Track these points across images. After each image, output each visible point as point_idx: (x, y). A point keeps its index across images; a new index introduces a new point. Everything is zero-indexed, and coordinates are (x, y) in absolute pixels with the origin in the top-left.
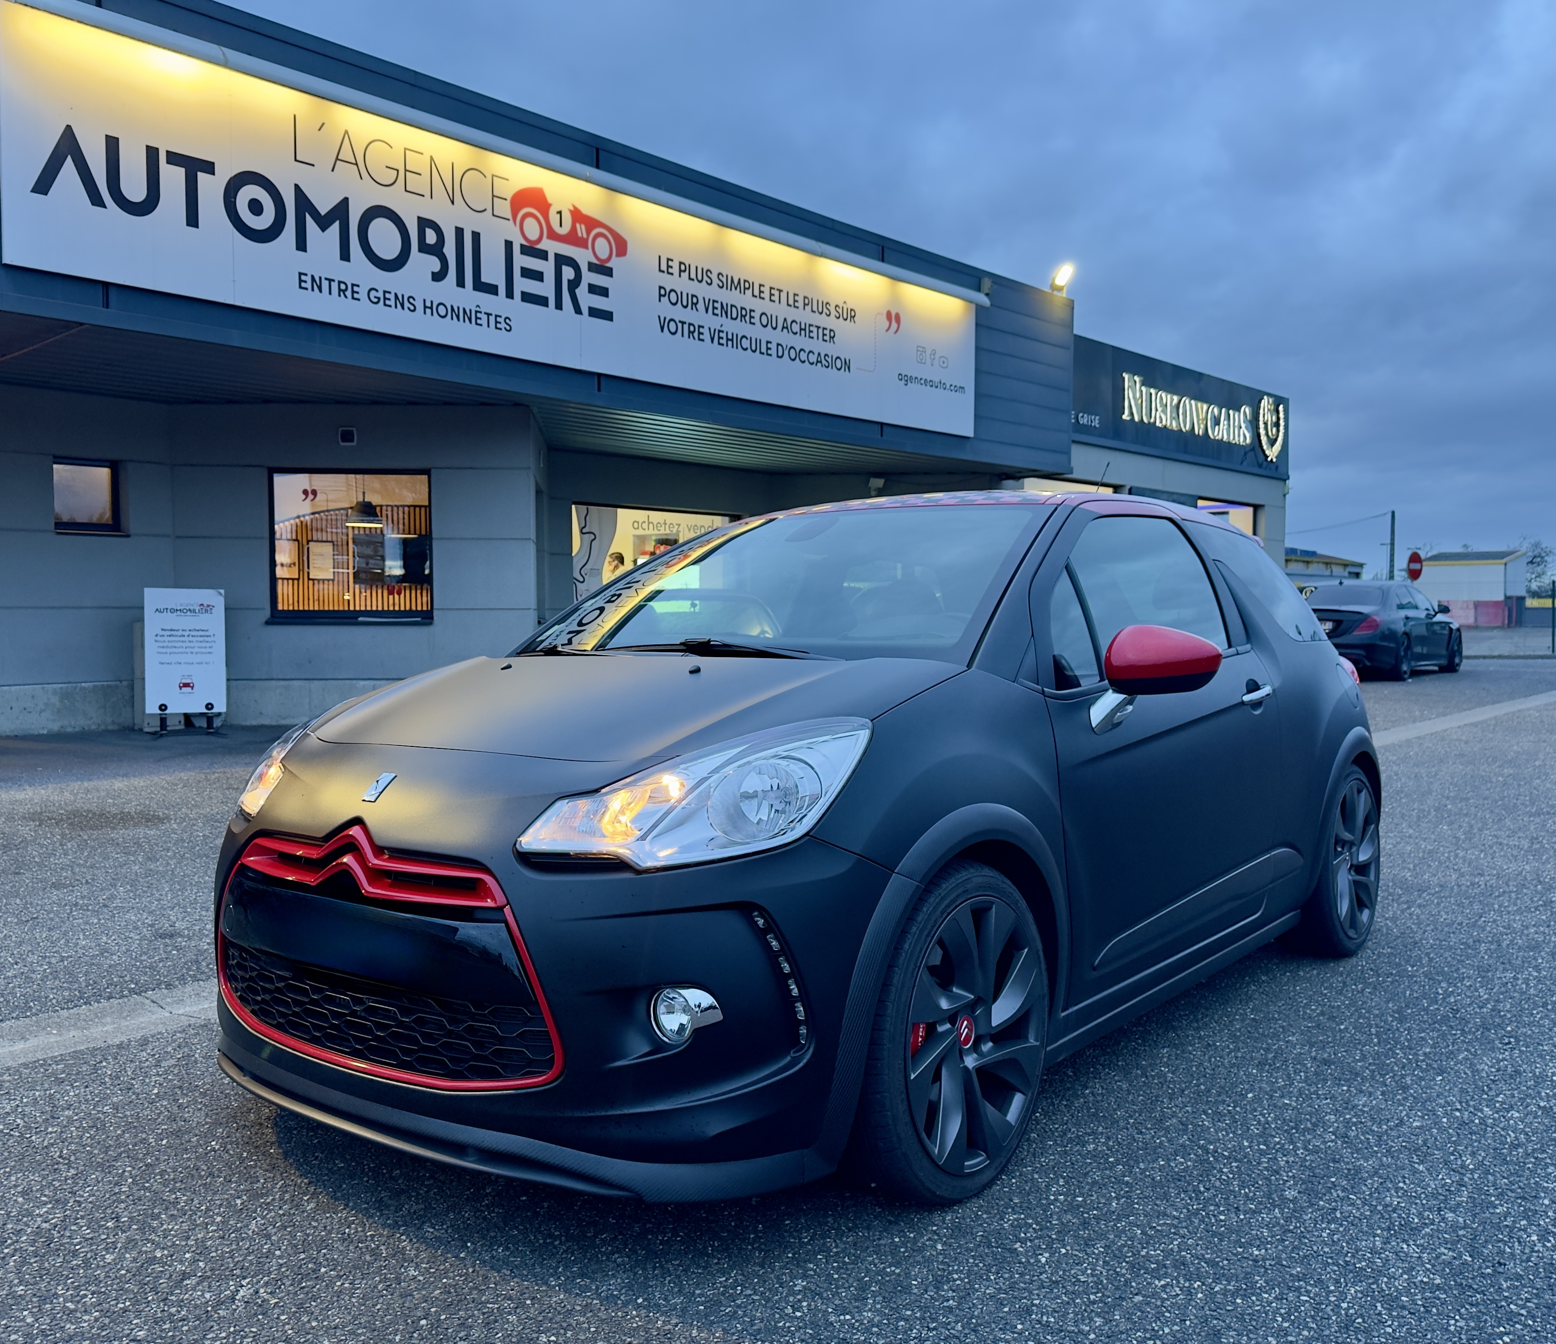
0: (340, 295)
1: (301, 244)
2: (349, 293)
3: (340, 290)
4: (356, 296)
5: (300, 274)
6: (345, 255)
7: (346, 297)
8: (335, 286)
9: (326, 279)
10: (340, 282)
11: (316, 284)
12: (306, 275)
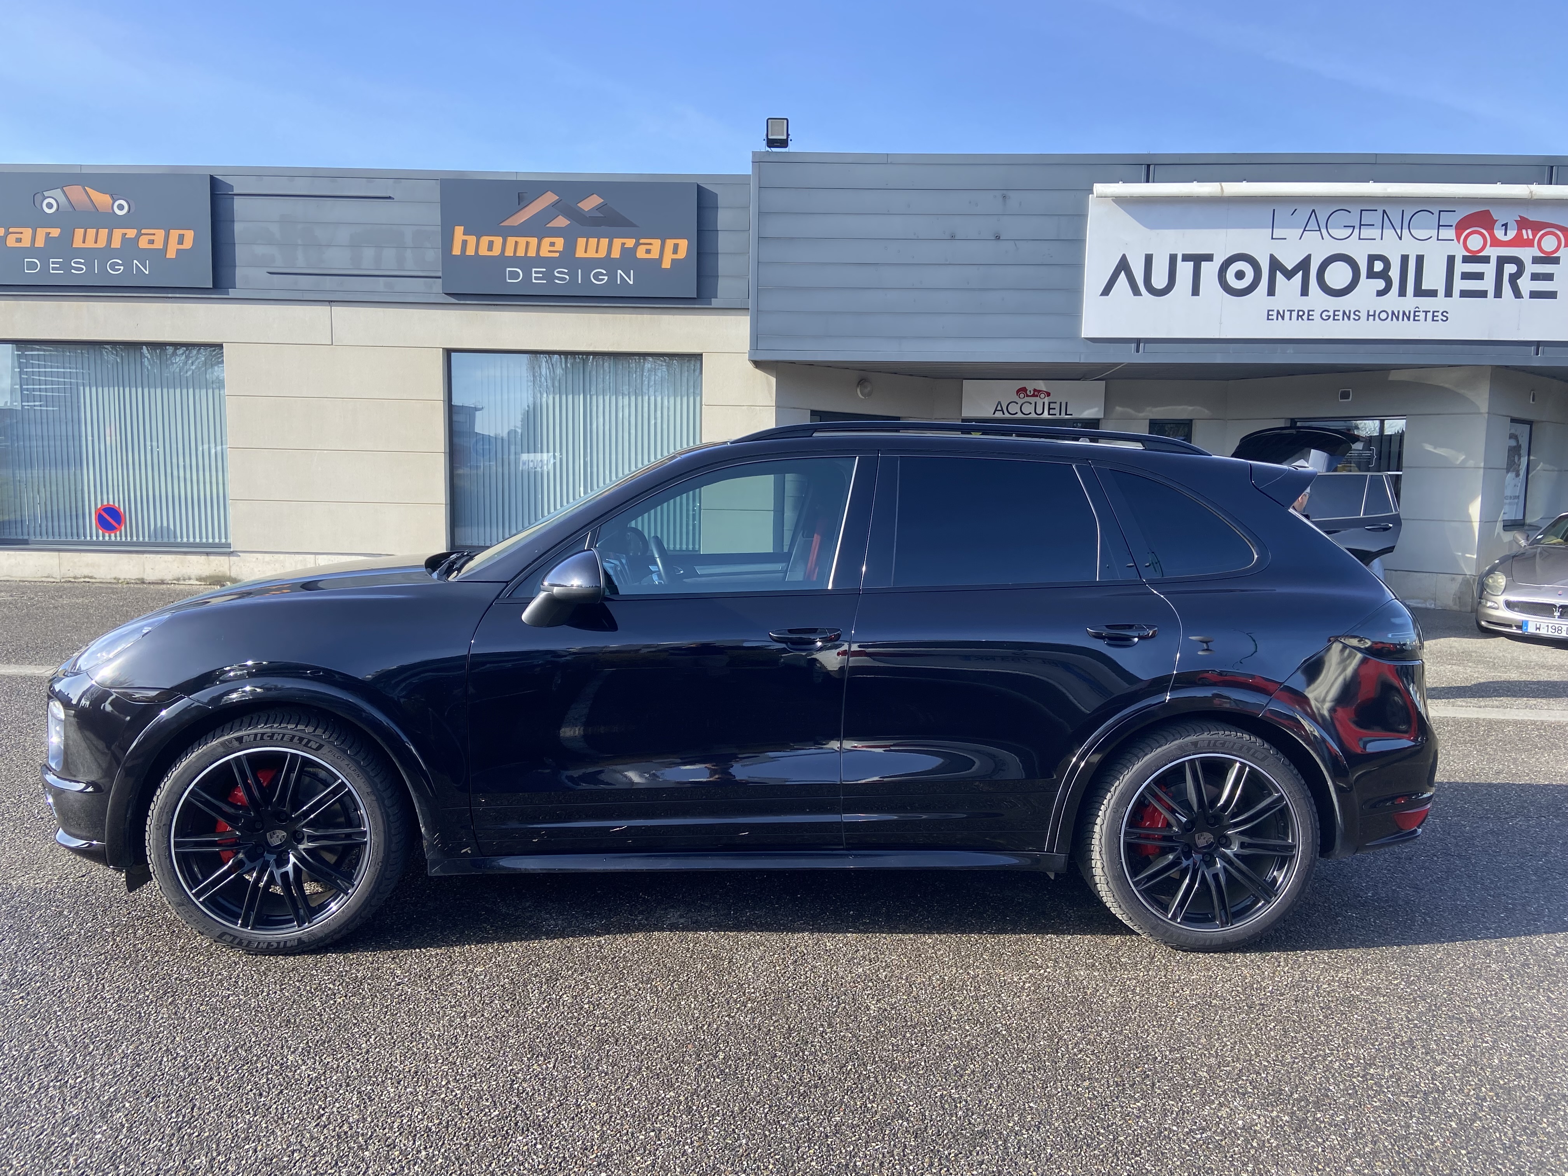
0: (1298, 319)
1: (1272, 292)
2: (1305, 317)
3: (1298, 316)
4: (1310, 317)
5: (1269, 311)
6: (1305, 292)
7: (1303, 319)
9: (1288, 311)
11: (1280, 315)
12: (1273, 311)
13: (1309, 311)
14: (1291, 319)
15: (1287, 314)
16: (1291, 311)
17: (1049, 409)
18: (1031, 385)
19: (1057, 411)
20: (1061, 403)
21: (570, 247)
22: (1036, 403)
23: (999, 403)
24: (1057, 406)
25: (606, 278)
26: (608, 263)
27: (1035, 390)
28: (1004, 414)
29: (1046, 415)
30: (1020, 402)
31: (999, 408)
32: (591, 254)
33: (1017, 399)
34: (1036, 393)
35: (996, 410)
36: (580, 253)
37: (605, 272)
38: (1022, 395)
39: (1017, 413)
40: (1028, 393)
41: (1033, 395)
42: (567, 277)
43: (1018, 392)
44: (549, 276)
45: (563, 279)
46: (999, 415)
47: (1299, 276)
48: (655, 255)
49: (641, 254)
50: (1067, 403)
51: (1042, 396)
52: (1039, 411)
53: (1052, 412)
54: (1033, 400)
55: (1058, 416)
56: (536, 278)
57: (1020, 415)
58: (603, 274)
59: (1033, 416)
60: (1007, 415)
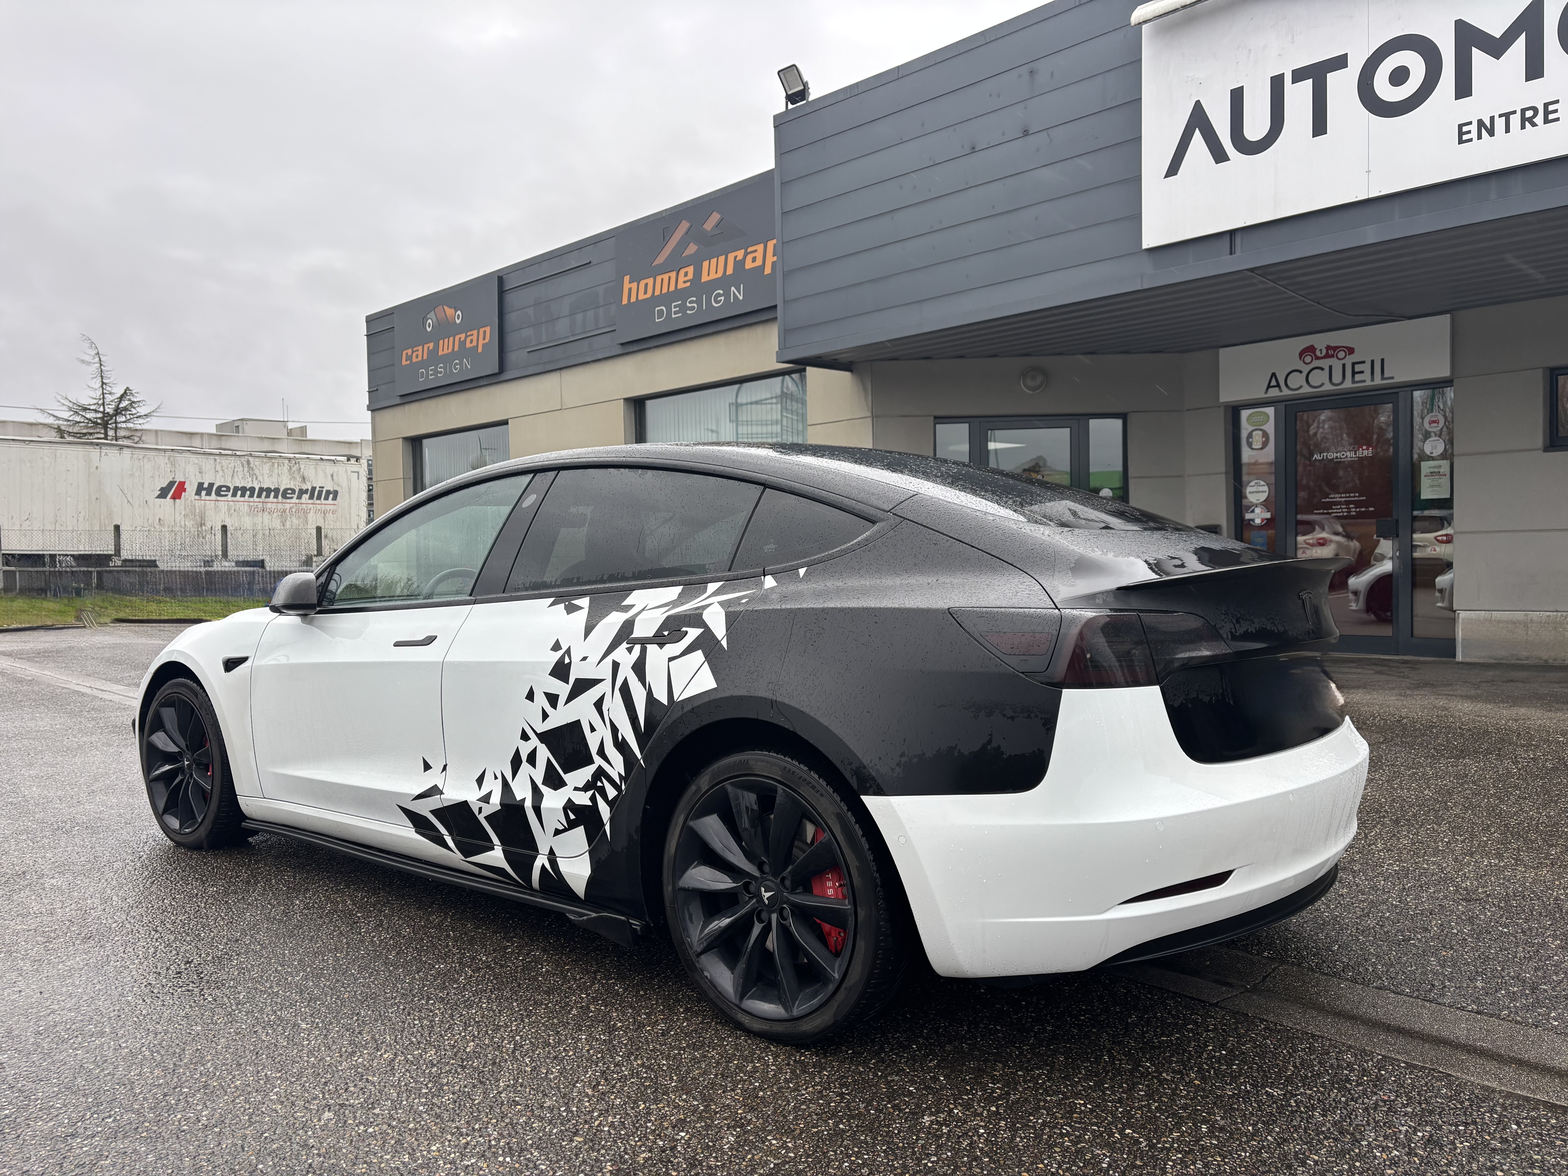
0: (1523, 127)
1: (1463, 89)
2: (1539, 119)
3: (1524, 120)
4: (1551, 117)
5: (1460, 126)
7: (1534, 125)
8: (1515, 120)
9: (1500, 116)
10: (1523, 111)
11: (1486, 128)
12: (1470, 123)
13: (1546, 105)
14: (1507, 130)
15: (1500, 123)
16: (1507, 116)
17: (1354, 373)
18: (1320, 341)
19: (1367, 376)
20: (1373, 362)
21: (698, 273)
22: (1331, 367)
23: (1274, 375)
24: (1366, 367)
25: (723, 298)
26: (724, 282)
27: (1328, 348)
28: (1281, 391)
29: (1348, 384)
30: (1306, 369)
31: (1274, 383)
32: (713, 276)
33: (1300, 365)
34: (1331, 352)
35: (1269, 387)
36: (705, 278)
37: (721, 292)
38: (1308, 359)
39: (1301, 387)
40: (1318, 353)
41: (1327, 356)
42: (695, 305)
43: (1302, 354)
44: (683, 308)
45: (692, 308)
46: (1274, 393)
47: (1520, 45)
48: (759, 262)
49: (749, 265)
50: (1383, 360)
51: (1341, 355)
52: (1337, 378)
53: (1358, 377)
54: (1325, 363)
55: (1369, 383)
56: (675, 313)
57: (1306, 390)
58: (719, 295)
59: (1328, 387)
60: (1286, 392)
